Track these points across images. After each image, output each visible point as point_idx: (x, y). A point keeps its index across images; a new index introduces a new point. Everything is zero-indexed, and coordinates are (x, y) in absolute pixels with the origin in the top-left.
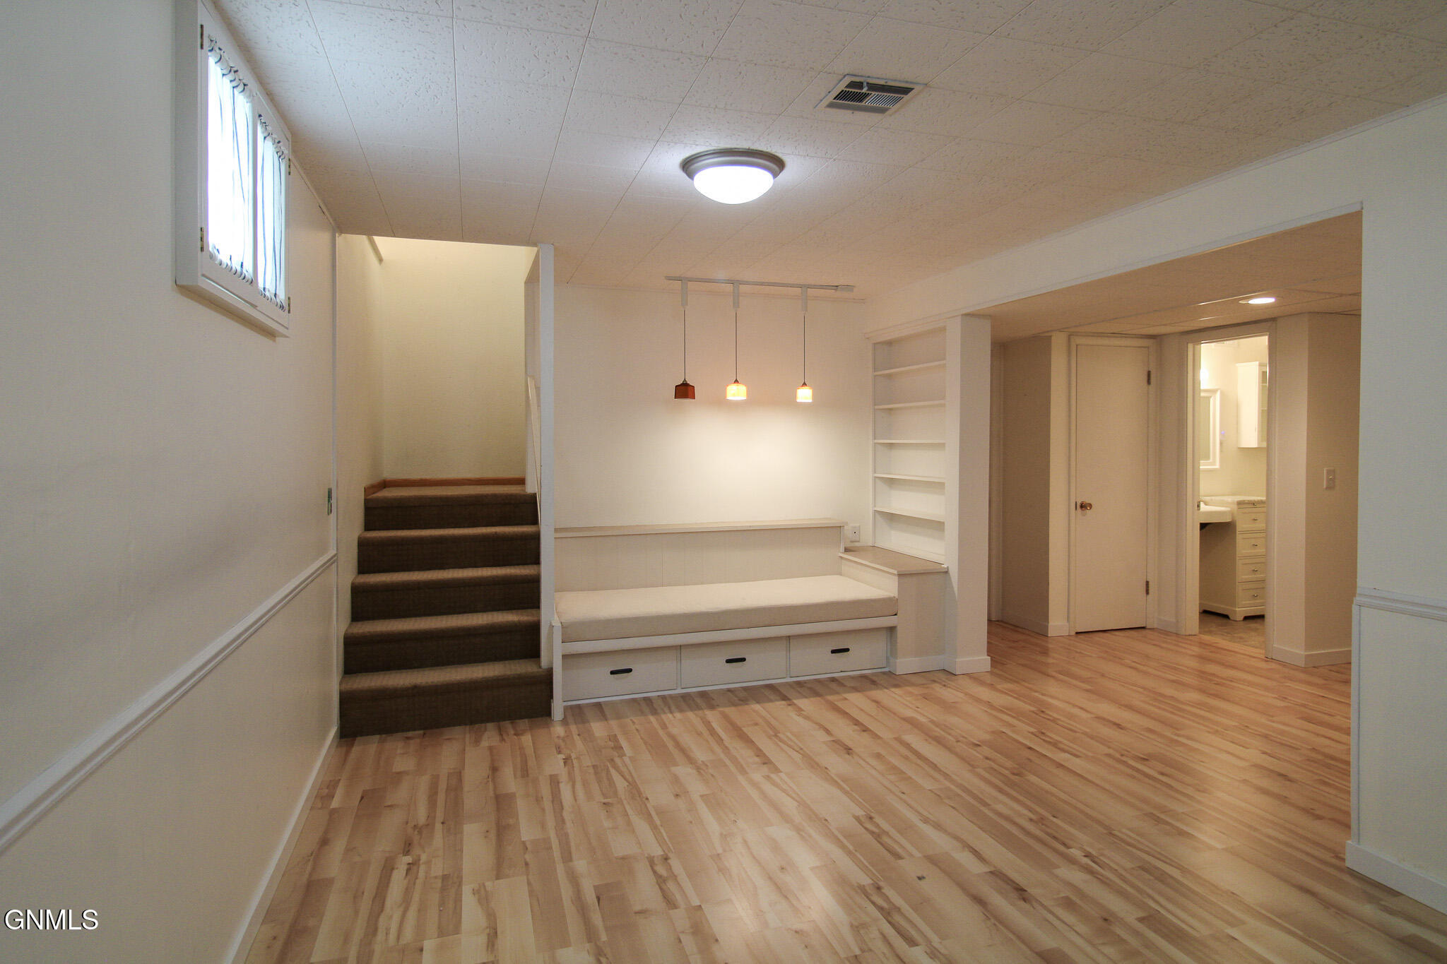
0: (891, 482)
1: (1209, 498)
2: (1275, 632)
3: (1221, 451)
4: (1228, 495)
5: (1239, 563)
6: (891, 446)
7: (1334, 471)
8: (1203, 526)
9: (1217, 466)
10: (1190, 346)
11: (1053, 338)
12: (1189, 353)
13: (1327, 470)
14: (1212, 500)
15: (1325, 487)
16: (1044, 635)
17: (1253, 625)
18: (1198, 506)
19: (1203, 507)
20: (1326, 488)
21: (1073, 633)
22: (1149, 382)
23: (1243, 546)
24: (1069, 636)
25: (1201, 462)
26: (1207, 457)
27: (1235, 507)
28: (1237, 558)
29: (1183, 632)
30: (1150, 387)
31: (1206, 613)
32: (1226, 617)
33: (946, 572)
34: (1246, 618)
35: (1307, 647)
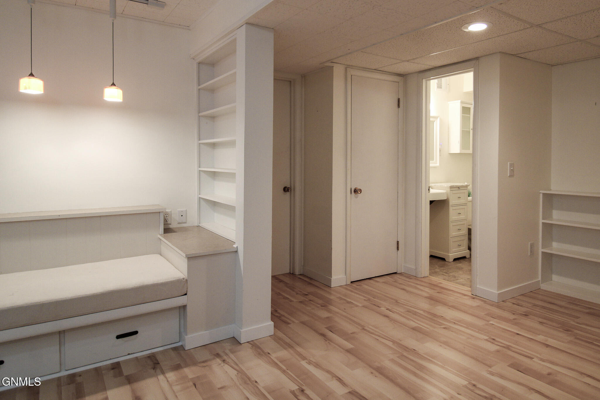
0: (214, 175)
1: (434, 184)
2: (478, 277)
3: (440, 155)
4: (444, 182)
5: (451, 225)
6: (214, 145)
7: (513, 164)
8: (431, 202)
9: (438, 165)
10: (424, 81)
11: (334, 68)
12: (423, 84)
13: (510, 164)
14: (435, 185)
15: (508, 175)
16: (329, 287)
17: (459, 265)
18: (429, 190)
19: (432, 191)
20: (510, 176)
21: (349, 283)
22: (399, 106)
23: (453, 215)
24: (346, 285)
25: (430, 161)
26: (433, 160)
27: (449, 189)
28: (450, 222)
29: (419, 276)
30: (399, 109)
31: (432, 257)
32: (443, 259)
33: (236, 252)
34: (455, 260)
35: (499, 287)
